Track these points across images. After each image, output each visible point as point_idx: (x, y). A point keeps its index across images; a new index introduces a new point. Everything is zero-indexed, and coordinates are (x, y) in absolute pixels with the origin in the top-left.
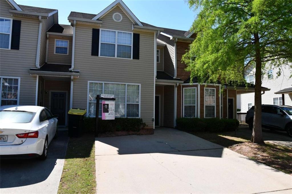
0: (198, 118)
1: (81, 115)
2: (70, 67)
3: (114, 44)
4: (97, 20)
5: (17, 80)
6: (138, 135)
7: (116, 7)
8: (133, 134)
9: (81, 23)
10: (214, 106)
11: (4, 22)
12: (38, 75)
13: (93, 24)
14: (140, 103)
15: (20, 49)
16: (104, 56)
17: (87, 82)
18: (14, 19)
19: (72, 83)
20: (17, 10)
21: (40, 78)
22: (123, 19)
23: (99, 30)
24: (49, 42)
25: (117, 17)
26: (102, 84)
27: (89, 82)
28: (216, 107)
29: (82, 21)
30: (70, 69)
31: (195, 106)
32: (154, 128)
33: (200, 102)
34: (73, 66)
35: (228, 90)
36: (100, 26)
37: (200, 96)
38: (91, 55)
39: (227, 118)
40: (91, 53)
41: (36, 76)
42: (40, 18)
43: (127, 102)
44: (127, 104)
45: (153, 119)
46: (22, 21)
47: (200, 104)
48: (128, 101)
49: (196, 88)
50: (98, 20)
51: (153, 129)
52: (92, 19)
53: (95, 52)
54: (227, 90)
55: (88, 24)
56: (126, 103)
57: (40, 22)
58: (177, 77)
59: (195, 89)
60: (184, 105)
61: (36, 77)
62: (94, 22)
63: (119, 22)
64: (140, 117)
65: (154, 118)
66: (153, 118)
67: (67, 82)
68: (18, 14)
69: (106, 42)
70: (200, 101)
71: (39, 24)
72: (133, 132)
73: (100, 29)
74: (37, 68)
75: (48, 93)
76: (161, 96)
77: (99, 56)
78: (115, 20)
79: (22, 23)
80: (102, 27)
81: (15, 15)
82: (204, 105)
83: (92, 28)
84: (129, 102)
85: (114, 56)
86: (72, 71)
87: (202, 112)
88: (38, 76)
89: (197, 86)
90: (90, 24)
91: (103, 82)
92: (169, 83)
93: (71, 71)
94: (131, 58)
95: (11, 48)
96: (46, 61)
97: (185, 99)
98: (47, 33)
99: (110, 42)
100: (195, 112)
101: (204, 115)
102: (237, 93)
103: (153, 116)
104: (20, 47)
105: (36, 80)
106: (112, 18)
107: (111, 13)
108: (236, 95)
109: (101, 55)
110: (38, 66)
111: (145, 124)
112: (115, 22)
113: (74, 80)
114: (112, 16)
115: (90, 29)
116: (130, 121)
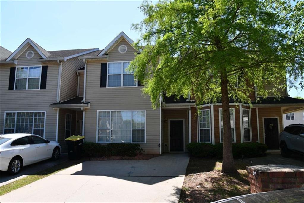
4: (102, 55)
5: (43, 113)
7: (122, 40)
8: (126, 159)
9: (91, 60)
10: (233, 129)
11: (37, 69)
12: (59, 108)
14: (145, 129)
15: (46, 89)
17: (97, 111)
18: (43, 66)
19: (84, 113)
20: (43, 58)
21: (60, 110)
22: (128, 50)
23: (107, 63)
24: (80, 78)
25: (122, 49)
26: (109, 112)
27: (98, 111)
28: (236, 129)
29: (92, 58)
30: (82, 101)
32: (161, 153)
34: (84, 98)
35: (258, 108)
36: (107, 60)
37: (214, 118)
38: (100, 87)
40: (100, 85)
41: (57, 109)
42: (58, 61)
43: (133, 128)
44: (133, 130)
45: (159, 144)
46: (48, 66)
47: (215, 128)
48: (134, 127)
49: (210, 109)
50: (104, 55)
51: (159, 154)
52: (98, 56)
53: (103, 84)
54: (256, 109)
55: (96, 60)
56: (132, 129)
57: (60, 64)
58: (190, 100)
59: (209, 111)
60: (199, 129)
61: (57, 110)
62: (100, 57)
64: (145, 142)
65: (161, 143)
67: (81, 112)
68: (45, 61)
70: (214, 124)
71: (59, 66)
76: (185, 120)
77: (107, 87)
78: (120, 52)
79: (48, 67)
80: (110, 60)
81: (43, 62)
82: (219, 128)
83: (100, 63)
84: (134, 128)
85: (120, 86)
86: (85, 102)
87: (217, 136)
89: (210, 107)
90: (99, 60)
91: (110, 111)
92: (180, 106)
93: (83, 103)
95: (41, 89)
96: (78, 95)
97: (200, 122)
98: (77, 71)
99: (116, 73)
100: (209, 136)
101: (219, 140)
102: (283, 112)
103: (159, 142)
104: (46, 87)
105: (57, 112)
106: (118, 50)
107: (117, 46)
108: (281, 113)
109: (108, 86)
110: (58, 101)
111: (142, 149)
112: (121, 54)
113: (85, 110)
114: (118, 49)
115: (99, 64)
116: (124, 146)
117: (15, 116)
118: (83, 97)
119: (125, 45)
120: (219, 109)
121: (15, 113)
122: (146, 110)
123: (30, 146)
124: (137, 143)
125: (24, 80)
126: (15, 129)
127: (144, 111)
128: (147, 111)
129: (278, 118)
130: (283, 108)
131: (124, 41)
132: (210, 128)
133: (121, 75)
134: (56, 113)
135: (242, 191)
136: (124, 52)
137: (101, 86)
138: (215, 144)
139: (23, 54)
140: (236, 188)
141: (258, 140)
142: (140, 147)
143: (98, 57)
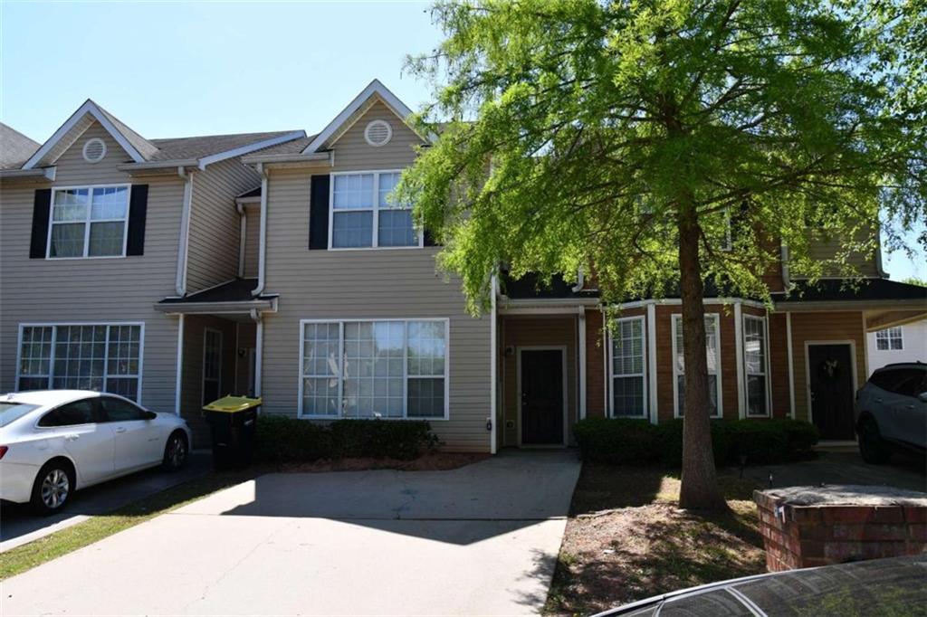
2: (255, 283)
3: (370, 209)
4: (316, 152)
5: (137, 328)
7: (375, 105)
8: (388, 468)
9: (280, 166)
10: (715, 376)
11: (116, 194)
12: (182, 312)
13: (310, 165)
14: (447, 377)
15: (145, 254)
16: (348, 247)
17: (299, 323)
18: (135, 184)
19: (259, 328)
20: (134, 162)
21: (188, 319)
22: (393, 136)
23: (329, 176)
24: (246, 222)
25: (377, 134)
26: (338, 324)
27: (303, 322)
28: (723, 378)
29: (283, 162)
30: (254, 292)
31: (641, 378)
32: (493, 451)
33: (658, 365)
34: (261, 284)
36: (331, 167)
37: (657, 343)
38: (307, 248)
40: (307, 244)
41: (178, 316)
42: (181, 171)
43: (409, 373)
44: (409, 380)
45: (490, 423)
46: (150, 184)
47: (658, 373)
48: (412, 371)
49: (644, 316)
50: (319, 150)
51: (489, 453)
52: (303, 153)
53: (317, 239)
55: (298, 165)
56: (406, 377)
59: (640, 321)
60: (612, 377)
61: (177, 318)
62: (309, 157)
63: (384, 147)
64: (447, 416)
65: (493, 418)
66: (488, 419)
67: (250, 326)
68: (140, 170)
69: (349, 207)
70: (657, 362)
71: (184, 185)
72: (394, 462)
73: (332, 175)
74: (179, 295)
76: (568, 350)
77: (329, 249)
78: (370, 142)
79: (150, 189)
80: (337, 168)
81: (137, 173)
82: (672, 373)
83: (310, 175)
84: (414, 374)
85: (371, 245)
86: (262, 295)
87: (664, 399)
88: (181, 316)
89: (644, 311)
90: (304, 165)
91: (341, 321)
92: (554, 307)
93: (258, 297)
95: (128, 254)
97: (614, 355)
98: (238, 200)
99: (357, 207)
100: (642, 398)
101: (673, 410)
102: (869, 326)
103: (490, 415)
104: (145, 249)
105: (178, 325)
106: (363, 137)
107: (362, 124)
108: (862, 329)
109: (333, 246)
110: (182, 291)
111: (436, 438)
112: (371, 147)
113: (264, 318)
114: (363, 132)
115: (306, 178)
116: (383, 429)
117: (49, 338)
118: (257, 280)
119: (385, 120)
120: (673, 315)
121: (49, 329)
122: (448, 319)
123: (97, 428)
124: (421, 419)
125: (76, 226)
126: (50, 376)
127: (443, 322)
128: (451, 321)
129: (852, 343)
130: (868, 314)
131: (380, 107)
132: (644, 375)
133: (372, 211)
134: (175, 328)
135: (740, 564)
136: (382, 144)
137: (311, 247)
138: (659, 421)
139: (75, 149)
140: (724, 556)
141: (790, 411)
142: (432, 432)
143: (301, 158)
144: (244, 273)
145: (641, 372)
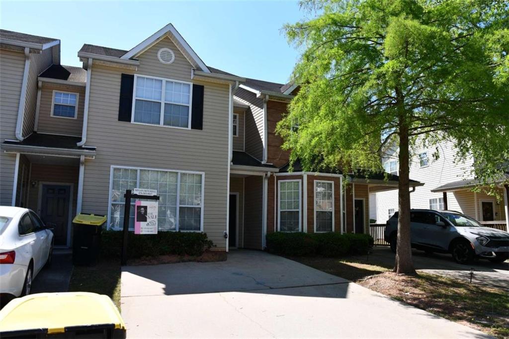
0: (304, 233)
1: (97, 226)
3: (160, 101)
4: (130, 59)
6: (198, 261)
7: (164, 38)
9: (101, 63)
10: (332, 212)
12: (19, 152)
13: (123, 66)
14: (202, 206)
16: (141, 122)
17: (110, 167)
19: (82, 169)
21: (23, 157)
22: (175, 60)
23: (133, 76)
24: (42, 94)
25: (166, 56)
26: (136, 171)
28: (335, 213)
29: (105, 61)
30: (79, 144)
31: (298, 212)
32: (227, 250)
33: (308, 205)
34: (84, 139)
35: (355, 185)
36: (135, 70)
37: (308, 194)
38: (117, 120)
39: (352, 232)
40: (117, 117)
41: (16, 154)
42: (27, 51)
43: (180, 204)
44: (180, 207)
45: (226, 234)
47: (308, 209)
49: (301, 180)
50: (131, 59)
51: (225, 251)
52: (121, 58)
53: (124, 114)
54: (352, 184)
55: (114, 65)
56: (178, 206)
57: (26, 57)
58: (267, 163)
59: (298, 182)
60: (279, 210)
61: (15, 156)
62: (125, 62)
63: (170, 65)
64: (202, 230)
65: (228, 232)
66: (225, 232)
69: (145, 98)
70: (308, 203)
71: (25, 61)
72: (190, 258)
73: (136, 76)
74: (17, 140)
75: (36, 186)
76: (240, 195)
77: (132, 122)
78: (161, 60)
80: (139, 72)
82: (313, 209)
83: (121, 73)
84: (183, 204)
85: (159, 124)
86: (83, 147)
87: (310, 223)
88: (18, 155)
89: (301, 177)
90: (118, 66)
91: (138, 168)
92: (253, 171)
93: (80, 148)
94: (187, 127)
96: (35, 129)
97: (281, 199)
98: (40, 79)
99: (151, 99)
100: (298, 222)
101: (313, 228)
102: (370, 191)
103: (226, 229)
105: (15, 161)
106: (157, 56)
107: (156, 48)
108: (367, 191)
109: (135, 121)
110: (19, 136)
111: (211, 243)
112: (161, 63)
113: (84, 163)
114: (157, 53)
115: (118, 74)
116: (185, 237)
119: (169, 48)
120: (315, 181)
124: (188, 231)
128: (205, 174)
129: (364, 199)
130: (370, 185)
131: (167, 40)
132: (300, 210)
133: (160, 103)
134: (13, 163)
136: (169, 63)
137: (120, 119)
141: (353, 230)
143: (121, 61)
144: (38, 129)
145: (298, 209)
